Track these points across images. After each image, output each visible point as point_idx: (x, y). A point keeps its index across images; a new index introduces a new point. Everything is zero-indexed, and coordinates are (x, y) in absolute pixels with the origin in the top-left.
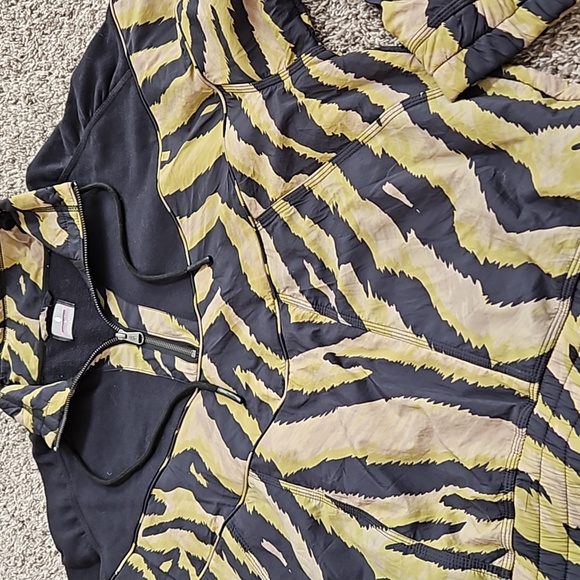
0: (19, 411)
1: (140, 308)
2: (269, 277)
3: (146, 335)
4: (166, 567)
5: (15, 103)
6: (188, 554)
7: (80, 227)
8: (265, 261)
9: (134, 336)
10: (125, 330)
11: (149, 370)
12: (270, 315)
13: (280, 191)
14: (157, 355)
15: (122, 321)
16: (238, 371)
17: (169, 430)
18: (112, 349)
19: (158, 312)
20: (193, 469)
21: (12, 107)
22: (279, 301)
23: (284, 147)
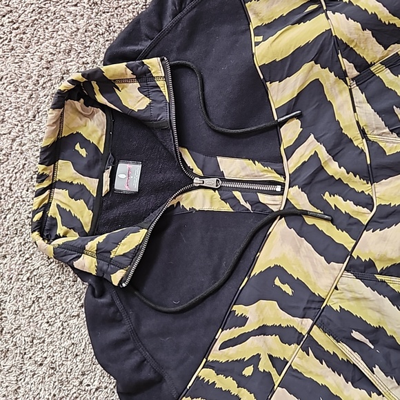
0: (79, 257)
1: (219, 159)
2: (358, 122)
3: (224, 180)
4: (248, 371)
5: (76, 5)
6: (270, 356)
7: (166, 93)
8: (355, 111)
9: (211, 182)
10: (200, 177)
11: (226, 208)
12: (360, 151)
13: (379, 56)
14: (237, 194)
15: (197, 171)
16: (327, 196)
17: (249, 254)
18: (184, 195)
19: (238, 161)
20: (277, 282)
21: (72, 9)
22: (367, 140)
23: (389, 23)
